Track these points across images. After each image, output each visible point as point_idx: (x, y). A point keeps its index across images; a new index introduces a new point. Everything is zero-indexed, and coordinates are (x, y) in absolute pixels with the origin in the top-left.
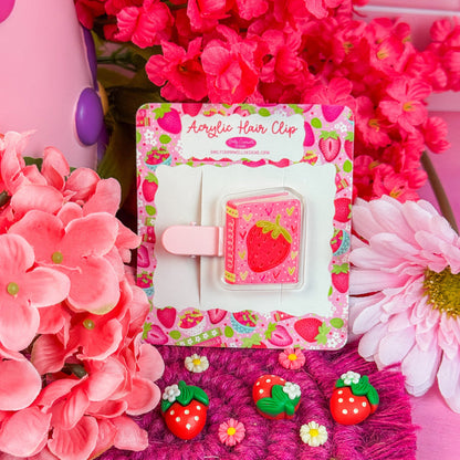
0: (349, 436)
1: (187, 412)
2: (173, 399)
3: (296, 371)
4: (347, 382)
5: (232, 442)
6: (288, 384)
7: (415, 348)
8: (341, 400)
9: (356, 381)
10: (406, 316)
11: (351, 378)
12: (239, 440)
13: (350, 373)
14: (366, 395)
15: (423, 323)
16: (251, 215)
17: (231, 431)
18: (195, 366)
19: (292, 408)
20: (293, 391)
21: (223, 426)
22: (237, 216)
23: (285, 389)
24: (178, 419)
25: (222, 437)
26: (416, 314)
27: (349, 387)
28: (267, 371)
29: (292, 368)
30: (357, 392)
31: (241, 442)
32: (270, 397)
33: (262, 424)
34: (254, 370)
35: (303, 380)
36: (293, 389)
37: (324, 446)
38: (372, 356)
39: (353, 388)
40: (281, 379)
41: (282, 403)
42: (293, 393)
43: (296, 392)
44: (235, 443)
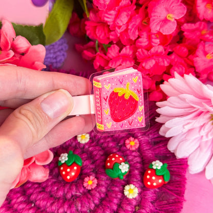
0: (150, 195)
1: (68, 170)
2: (63, 162)
3: (133, 151)
4: (154, 167)
5: (89, 188)
6: (123, 163)
7: (199, 149)
8: (148, 177)
9: (159, 168)
10: (198, 130)
11: (157, 165)
12: (93, 188)
13: (158, 161)
14: (163, 176)
15: (207, 135)
16: (110, 84)
17: (90, 182)
18: (82, 140)
19: (122, 177)
20: (124, 168)
21: (86, 179)
22: (101, 87)
23: (120, 167)
24: (64, 173)
25: (85, 185)
26: (204, 130)
27: (155, 170)
28: (118, 147)
29: (131, 149)
30: (158, 174)
31: (94, 189)
32: (112, 169)
33: (107, 180)
34: (112, 146)
35: (135, 157)
36: (124, 167)
37: (135, 199)
38: (174, 151)
39: (157, 171)
40: (121, 159)
41: (117, 174)
42: (124, 169)
43: (126, 169)
44: (91, 189)
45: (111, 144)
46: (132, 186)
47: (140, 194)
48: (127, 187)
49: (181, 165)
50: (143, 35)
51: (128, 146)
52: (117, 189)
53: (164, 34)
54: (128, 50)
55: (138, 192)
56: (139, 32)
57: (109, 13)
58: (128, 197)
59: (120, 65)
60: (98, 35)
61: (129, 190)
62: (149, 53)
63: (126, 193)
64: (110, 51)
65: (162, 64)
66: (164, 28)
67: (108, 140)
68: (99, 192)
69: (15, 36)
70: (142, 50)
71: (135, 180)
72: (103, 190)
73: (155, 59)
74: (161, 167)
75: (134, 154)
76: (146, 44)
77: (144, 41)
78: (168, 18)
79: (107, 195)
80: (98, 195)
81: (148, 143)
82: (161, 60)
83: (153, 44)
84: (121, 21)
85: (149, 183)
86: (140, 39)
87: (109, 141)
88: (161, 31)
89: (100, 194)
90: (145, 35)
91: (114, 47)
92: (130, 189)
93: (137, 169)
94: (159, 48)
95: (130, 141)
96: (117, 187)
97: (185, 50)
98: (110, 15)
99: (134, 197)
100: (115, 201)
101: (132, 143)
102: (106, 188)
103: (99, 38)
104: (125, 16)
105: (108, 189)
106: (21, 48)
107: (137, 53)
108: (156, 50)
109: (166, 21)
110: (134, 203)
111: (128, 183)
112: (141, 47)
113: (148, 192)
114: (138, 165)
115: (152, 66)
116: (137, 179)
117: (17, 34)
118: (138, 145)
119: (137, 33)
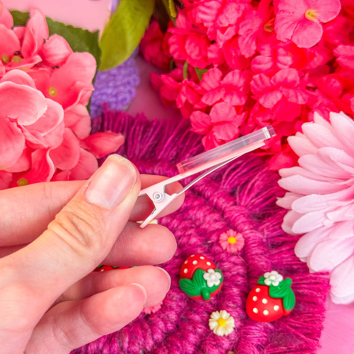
4: (268, 283)
6: (211, 271)
8: (255, 298)
9: (276, 284)
10: (352, 225)
11: (273, 279)
13: (274, 273)
14: (282, 299)
19: (207, 295)
20: (213, 279)
23: (206, 276)
27: (268, 287)
28: (207, 246)
29: (228, 250)
30: (273, 294)
31: (156, 313)
32: (192, 279)
33: (181, 300)
34: (195, 243)
35: (235, 264)
36: (213, 277)
37: (228, 337)
38: (306, 258)
39: (271, 290)
40: (209, 264)
41: (199, 289)
42: (212, 281)
43: (216, 281)
44: (150, 313)
45: (194, 240)
46: (225, 314)
47: (237, 330)
48: (215, 315)
49: (316, 283)
50: (263, 49)
51: (224, 245)
52: (197, 318)
53: (300, 46)
54: (237, 77)
55: (234, 326)
56: (257, 44)
57: (207, 4)
58: (214, 332)
59: (221, 100)
60: (188, 51)
61: (218, 321)
62: (272, 82)
63: (213, 325)
64: (206, 78)
65: (293, 100)
66: (301, 36)
67: (189, 232)
68: (163, 320)
69: (47, 36)
70: (261, 78)
71: (232, 305)
72: (173, 316)
73: (281, 91)
74: (280, 283)
75: (233, 259)
76: (269, 65)
77: (265, 61)
78: (308, 16)
79: (177, 326)
80: (161, 325)
81: (261, 244)
82: (291, 92)
83: (280, 66)
84: (227, 18)
85: (255, 310)
86: (258, 58)
87: (191, 234)
88: (295, 40)
89: (166, 324)
90: (267, 50)
91: (214, 71)
92: (221, 318)
93: (237, 286)
94: (289, 73)
95: (229, 236)
96: (198, 314)
97: (337, 84)
98: (209, 7)
99: (227, 334)
100: (192, 338)
101: (232, 240)
102: (178, 315)
103: (190, 57)
104: (233, 10)
105: (182, 316)
106: (55, 55)
107: (252, 83)
108: (285, 76)
109: (304, 22)
110: (226, 344)
111: (218, 308)
112: (259, 71)
113: (253, 328)
114: (240, 279)
115: (275, 103)
116: (234, 303)
117: (51, 33)
118: (242, 245)
119: (254, 48)
